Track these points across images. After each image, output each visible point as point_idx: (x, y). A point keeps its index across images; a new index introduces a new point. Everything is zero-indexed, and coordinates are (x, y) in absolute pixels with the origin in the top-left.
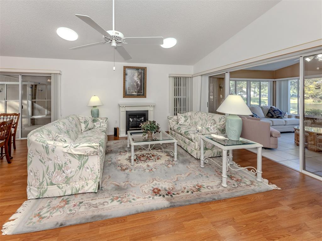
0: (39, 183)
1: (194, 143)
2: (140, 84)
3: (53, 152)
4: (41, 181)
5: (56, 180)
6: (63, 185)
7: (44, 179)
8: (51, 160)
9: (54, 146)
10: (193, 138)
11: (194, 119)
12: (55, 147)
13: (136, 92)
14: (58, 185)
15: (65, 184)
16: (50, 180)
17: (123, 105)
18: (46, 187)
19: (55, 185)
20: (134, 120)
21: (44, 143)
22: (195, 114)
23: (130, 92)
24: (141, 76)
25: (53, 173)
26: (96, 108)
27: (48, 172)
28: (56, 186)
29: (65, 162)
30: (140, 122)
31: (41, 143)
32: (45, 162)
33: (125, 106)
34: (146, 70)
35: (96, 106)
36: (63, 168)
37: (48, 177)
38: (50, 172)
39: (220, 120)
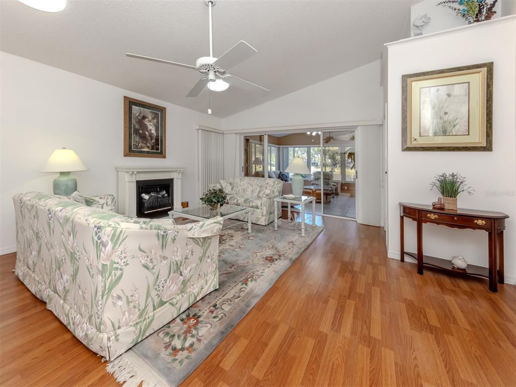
0: (138, 313)
1: (260, 210)
2: (155, 134)
3: (173, 242)
4: (142, 307)
5: (169, 292)
6: (178, 298)
7: (150, 300)
8: (167, 258)
9: (176, 231)
10: (259, 205)
11: (240, 186)
12: (178, 232)
13: (148, 147)
14: (170, 301)
15: (180, 295)
16: (160, 298)
17: (133, 170)
18: (152, 314)
19: (166, 302)
20: (152, 196)
21: (159, 229)
22: (241, 180)
23: (139, 147)
24: (158, 122)
25: (166, 283)
26: (71, 177)
27: (157, 283)
28: (167, 304)
29: (186, 256)
30: (161, 197)
31: (154, 230)
32: (154, 266)
33: (137, 172)
34: (165, 112)
35: (68, 173)
36: (181, 268)
37: (156, 292)
38: (160, 283)
39: (274, 183)
